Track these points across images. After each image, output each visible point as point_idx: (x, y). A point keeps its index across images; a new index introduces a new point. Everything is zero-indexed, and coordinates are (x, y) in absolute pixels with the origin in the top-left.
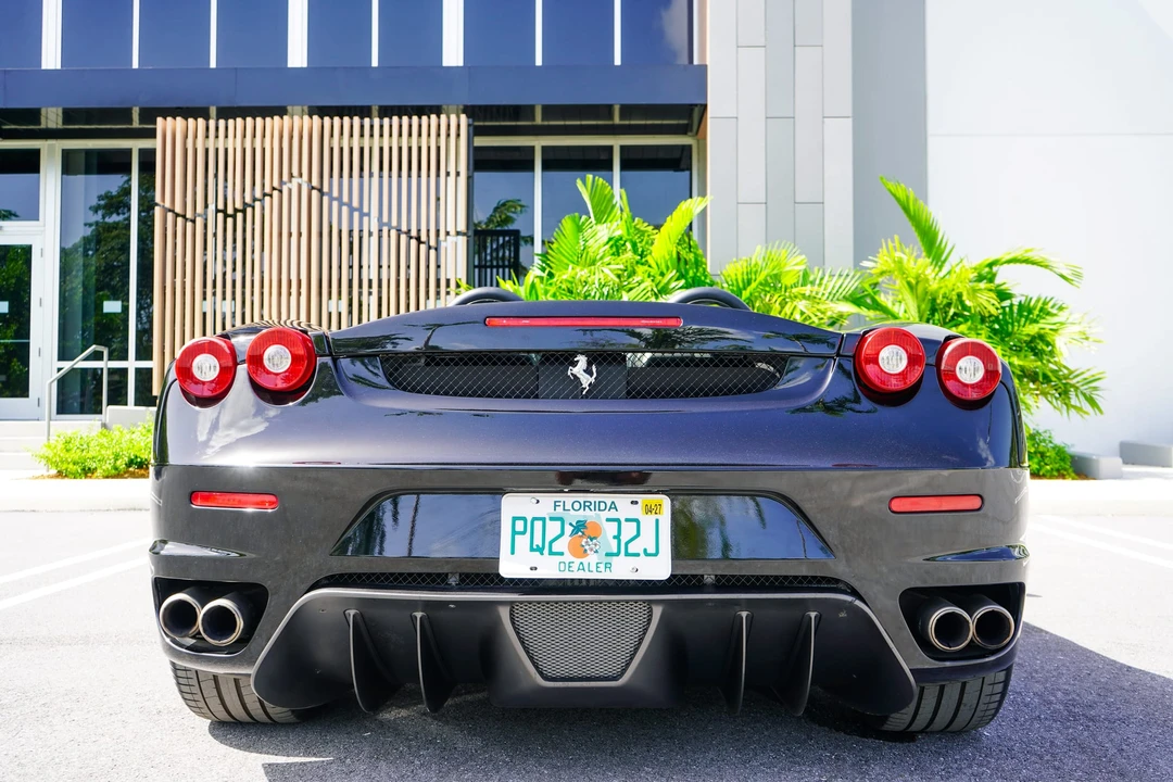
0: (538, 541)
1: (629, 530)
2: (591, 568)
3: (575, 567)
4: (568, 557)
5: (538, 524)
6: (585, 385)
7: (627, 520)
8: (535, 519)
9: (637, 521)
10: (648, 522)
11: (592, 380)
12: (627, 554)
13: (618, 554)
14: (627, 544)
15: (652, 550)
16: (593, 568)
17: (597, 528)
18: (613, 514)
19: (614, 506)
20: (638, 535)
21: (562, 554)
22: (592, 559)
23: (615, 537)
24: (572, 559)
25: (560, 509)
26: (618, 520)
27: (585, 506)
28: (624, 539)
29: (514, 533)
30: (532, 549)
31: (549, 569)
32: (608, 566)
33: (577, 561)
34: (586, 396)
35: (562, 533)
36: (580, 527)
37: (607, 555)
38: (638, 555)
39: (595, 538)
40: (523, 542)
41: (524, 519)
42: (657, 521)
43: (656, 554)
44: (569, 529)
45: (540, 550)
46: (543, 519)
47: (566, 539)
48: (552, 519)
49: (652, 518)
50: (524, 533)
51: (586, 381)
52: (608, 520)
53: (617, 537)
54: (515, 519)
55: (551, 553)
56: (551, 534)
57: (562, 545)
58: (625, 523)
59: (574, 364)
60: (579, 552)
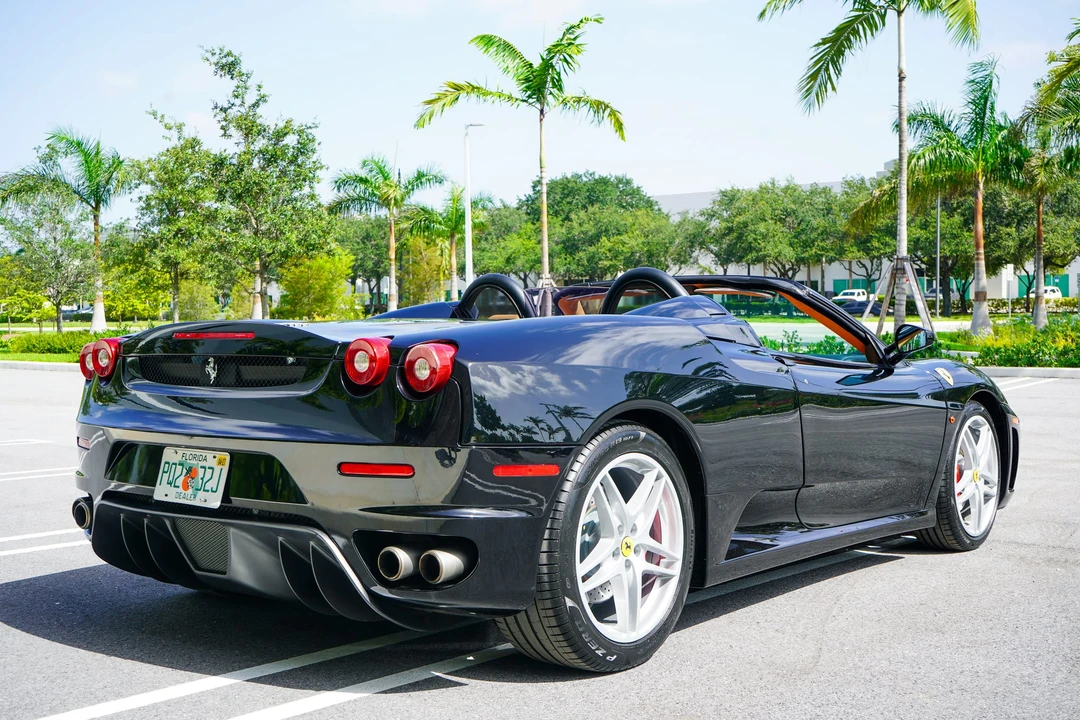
0: (171, 479)
1: (209, 472)
2: (187, 497)
3: (182, 496)
4: (181, 490)
5: (174, 467)
6: (212, 377)
7: (209, 468)
8: (173, 464)
9: (212, 468)
10: (217, 469)
11: (215, 375)
12: (204, 490)
13: (200, 490)
14: (205, 483)
15: (214, 489)
16: (189, 497)
17: (196, 472)
18: (204, 463)
19: (206, 459)
20: (211, 478)
21: (179, 487)
22: (190, 491)
23: (202, 479)
25: (184, 458)
26: (204, 468)
27: (195, 457)
28: (205, 480)
29: (164, 472)
30: (168, 483)
31: (172, 496)
32: (195, 497)
33: (184, 492)
34: (212, 386)
35: (182, 474)
36: (189, 470)
37: (197, 490)
38: (208, 491)
39: (194, 478)
40: (165, 478)
41: (168, 463)
42: (222, 471)
43: (217, 492)
44: (185, 472)
45: (170, 484)
46: (175, 464)
47: (182, 478)
48: (180, 464)
49: (220, 467)
50: (167, 472)
51: (213, 375)
52: (201, 467)
54: (166, 463)
55: (175, 486)
56: (178, 473)
57: (179, 482)
58: (208, 470)
59: (208, 363)
60: (186, 487)
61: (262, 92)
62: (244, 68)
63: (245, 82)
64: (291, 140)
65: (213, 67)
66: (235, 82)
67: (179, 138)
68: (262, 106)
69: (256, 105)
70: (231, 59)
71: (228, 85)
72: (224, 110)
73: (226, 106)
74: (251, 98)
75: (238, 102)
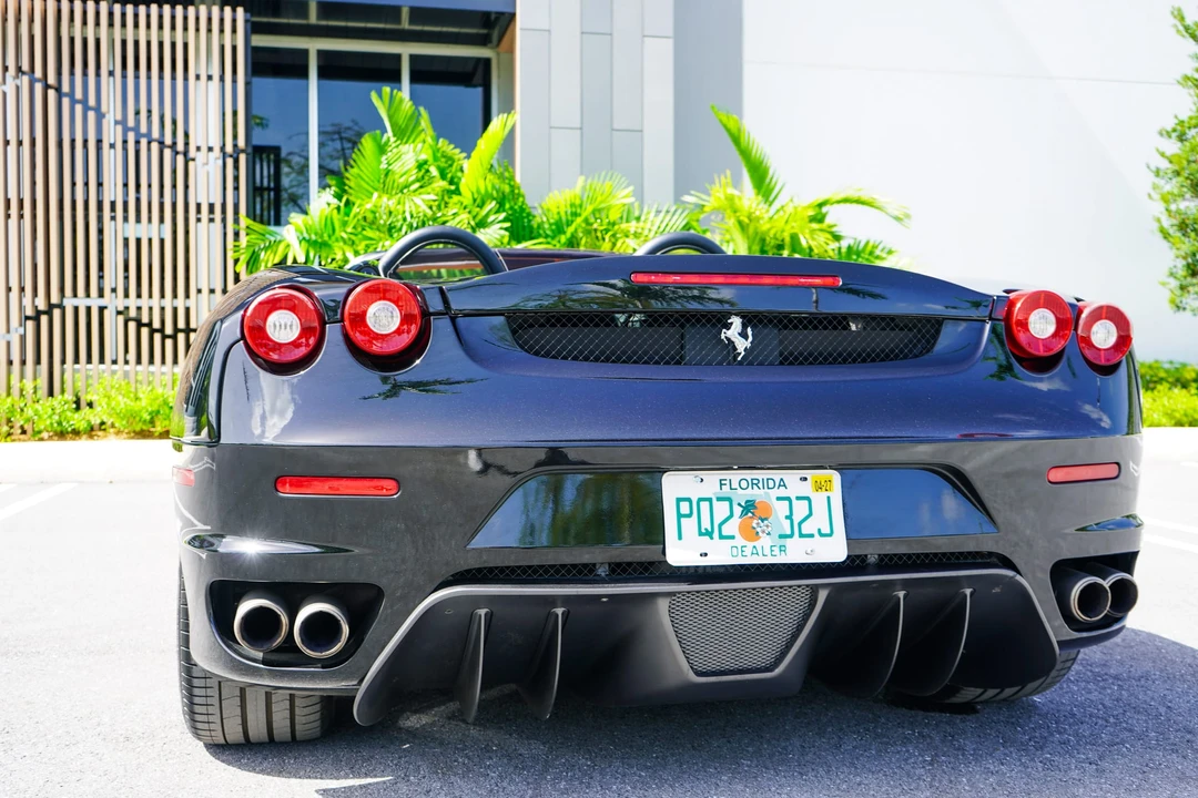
0: (706, 524)
1: (800, 509)
2: (763, 552)
3: (748, 551)
4: (740, 541)
5: (705, 506)
6: (741, 349)
7: (798, 498)
8: (700, 500)
9: (808, 499)
10: (819, 499)
11: (748, 344)
12: (801, 535)
13: (791, 536)
14: (800, 524)
15: (826, 530)
16: (767, 551)
17: (768, 508)
18: (782, 492)
19: (782, 484)
20: (810, 514)
21: (733, 537)
22: (765, 542)
23: (787, 517)
24: (744, 542)
25: (726, 488)
26: (788, 499)
27: (754, 483)
28: (797, 519)
29: (680, 516)
30: (701, 534)
31: (721, 555)
32: (783, 549)
33: (750, 545)
34: (742, 362)
35: (731, 515)
36: (749, 507)
37: (781, 536)
38: (812, 536)
39: (766, 519)
40: (689, 525)
41: (689, 500)
42: (829, 498)
43: (830, 535)
44: (738, 510)
45: (709, 534)
46: (710, 500)
47: (736, 520)
48: (719, 499)
49: (823, 495)
50: (690, 515)
51: (742, 345)
52: (779, 499)
53: (790, 517)
54: (679, 500)
55: (722, 537)
56: (719, 516)
57: (732, 527)
58: (794, 502)
59: (728, 326)
60: (751, 534)
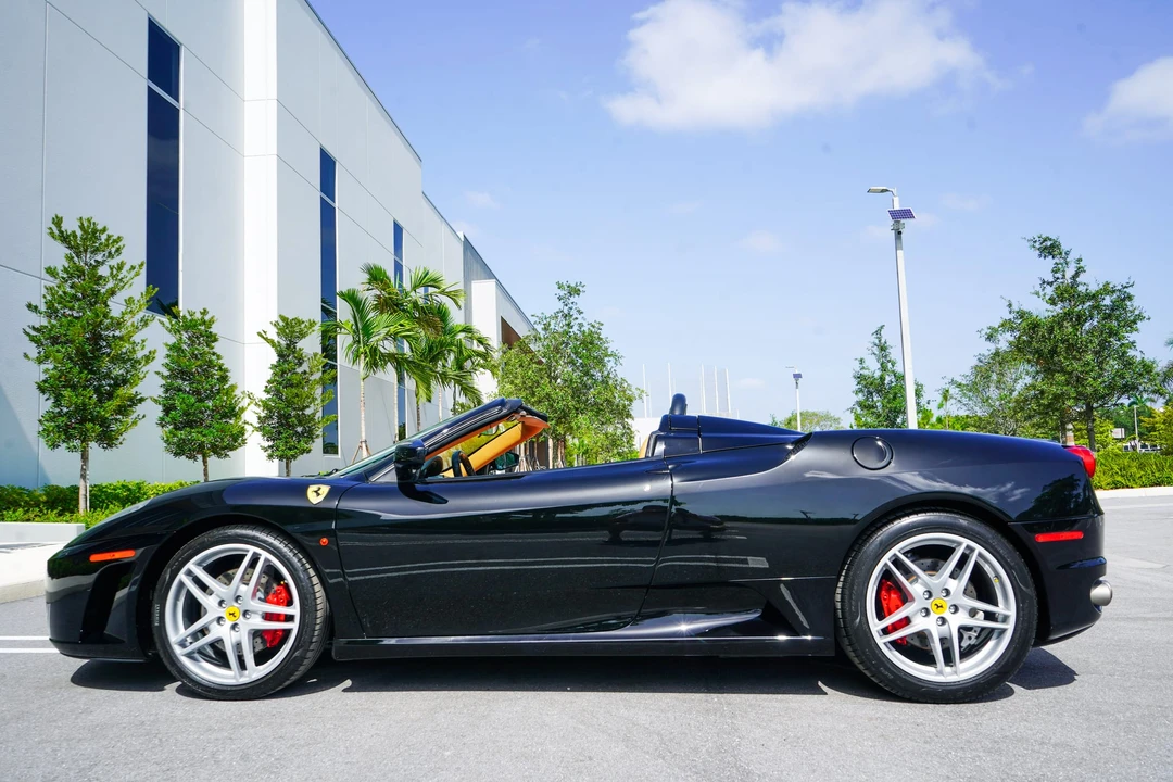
61: (1082, 264)
62: (1064, 247)
63: (1065, 259)
64: (1107, 301)
65: (1038, 252)
66: (1056, 260)
67: (1010, 312)
68: (1082, 276)
69: (1077, 274)
70: (1049, 243)
71: (1050, 262)
72: (1051, 284)
73: (1051, 280)
74: (1070, 272)
75: (1059, 275)
